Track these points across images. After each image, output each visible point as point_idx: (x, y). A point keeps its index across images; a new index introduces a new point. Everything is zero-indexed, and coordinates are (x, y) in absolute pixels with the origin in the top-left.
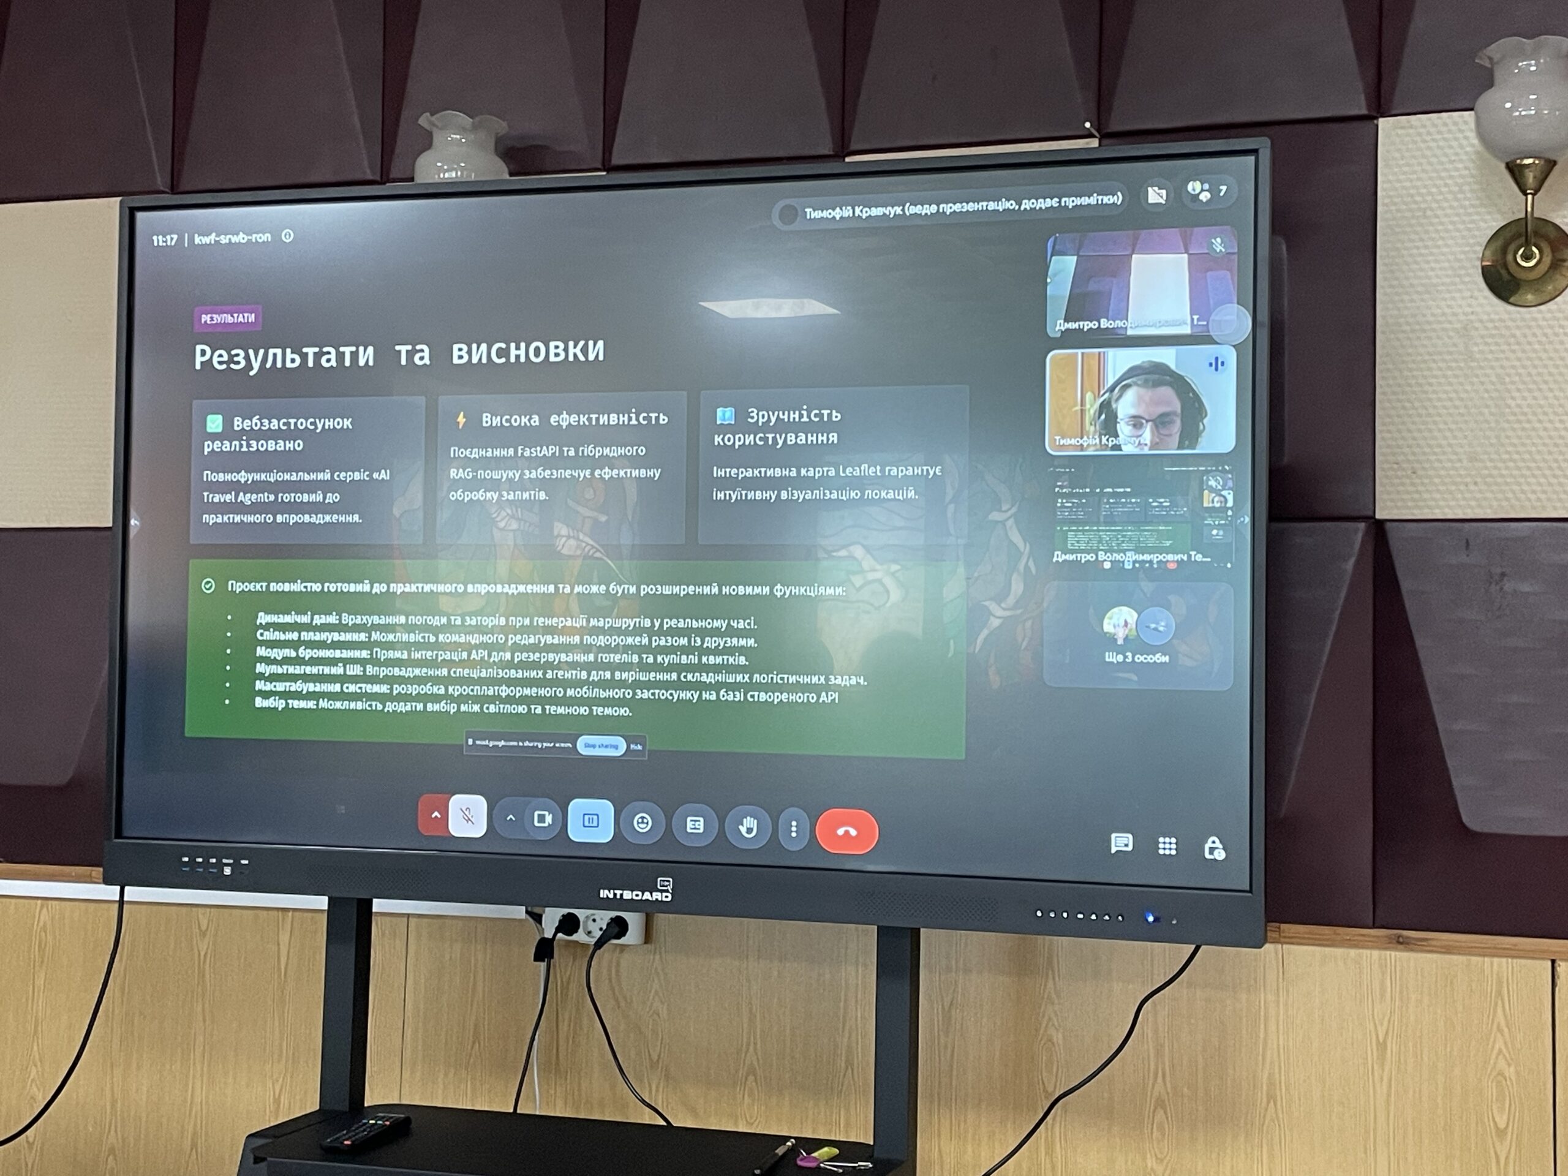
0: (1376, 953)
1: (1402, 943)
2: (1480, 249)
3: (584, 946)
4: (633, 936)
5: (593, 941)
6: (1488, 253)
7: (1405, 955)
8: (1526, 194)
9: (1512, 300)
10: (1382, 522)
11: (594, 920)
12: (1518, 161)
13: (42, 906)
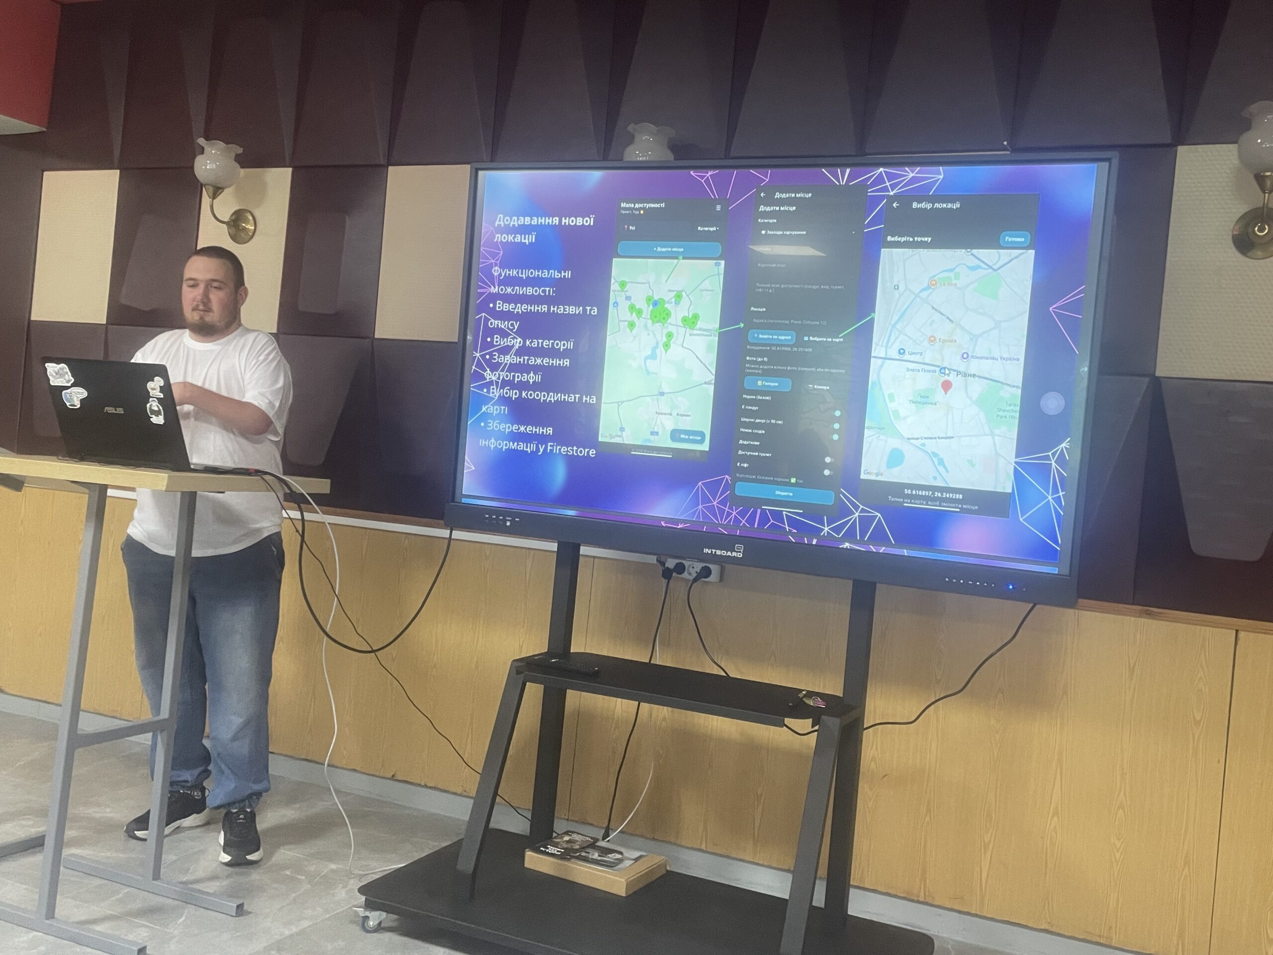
0: (1133, 619)
1: (1150, 615)
2: (1232, 225)
3: (687, 580)
4: (714, 577)
5: (691, 578)
6: (1237, 227)
7: (1150, 621)
8: (1265, 193)
9: (1249, 254)
10: (1158, 378)
11: (693, 567)
12: (1262, 174)
13: (406, 537)
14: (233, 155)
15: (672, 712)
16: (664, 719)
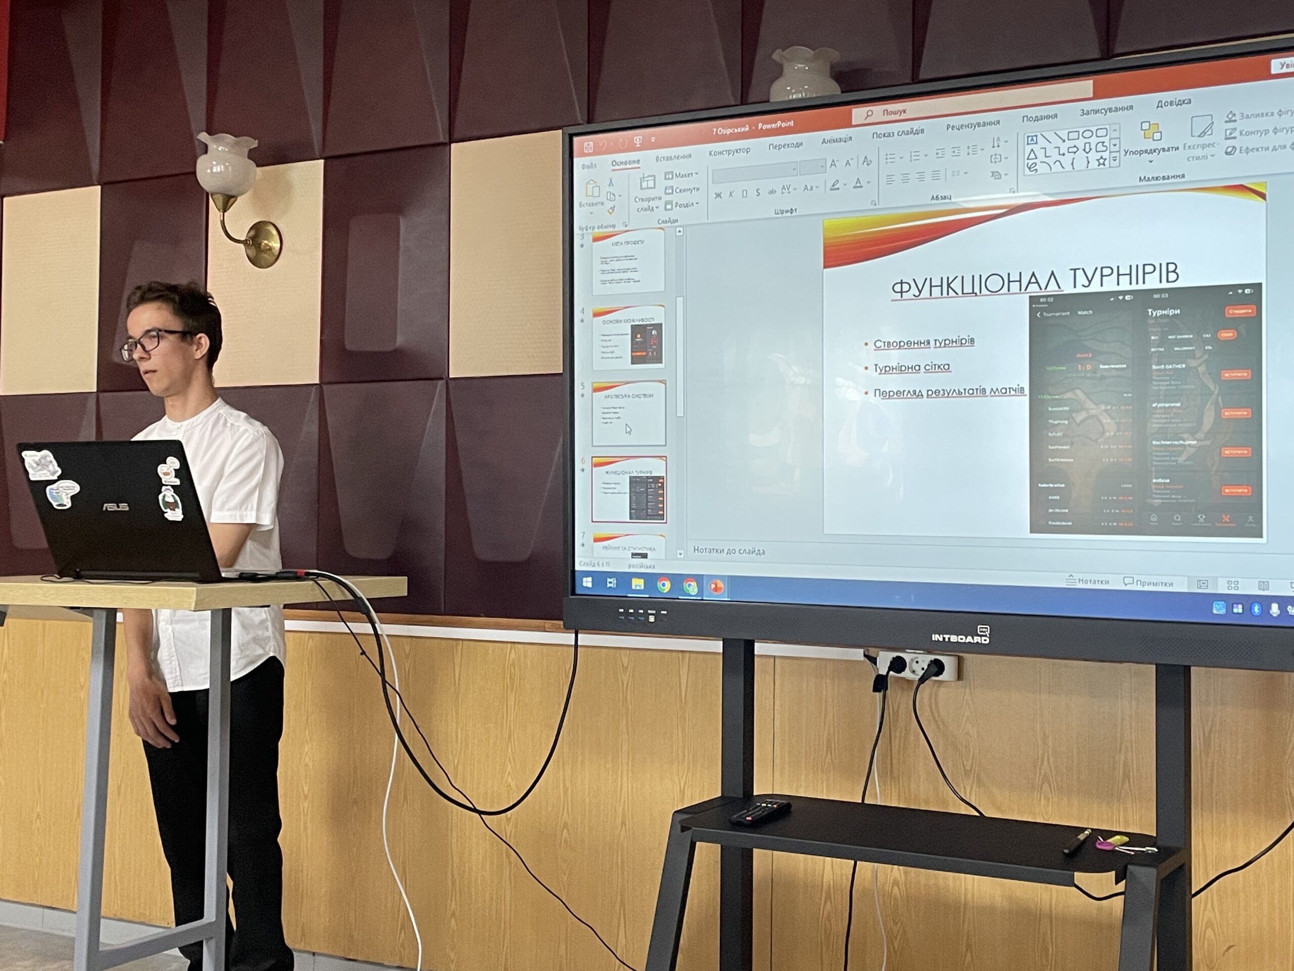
3: (909, 682)
4: (948, 674)
5: (917, 678)
11: (917, 662)
13: (511, 648)
14: (246, 151)
15: (906, 873)
16: (896, 883)
